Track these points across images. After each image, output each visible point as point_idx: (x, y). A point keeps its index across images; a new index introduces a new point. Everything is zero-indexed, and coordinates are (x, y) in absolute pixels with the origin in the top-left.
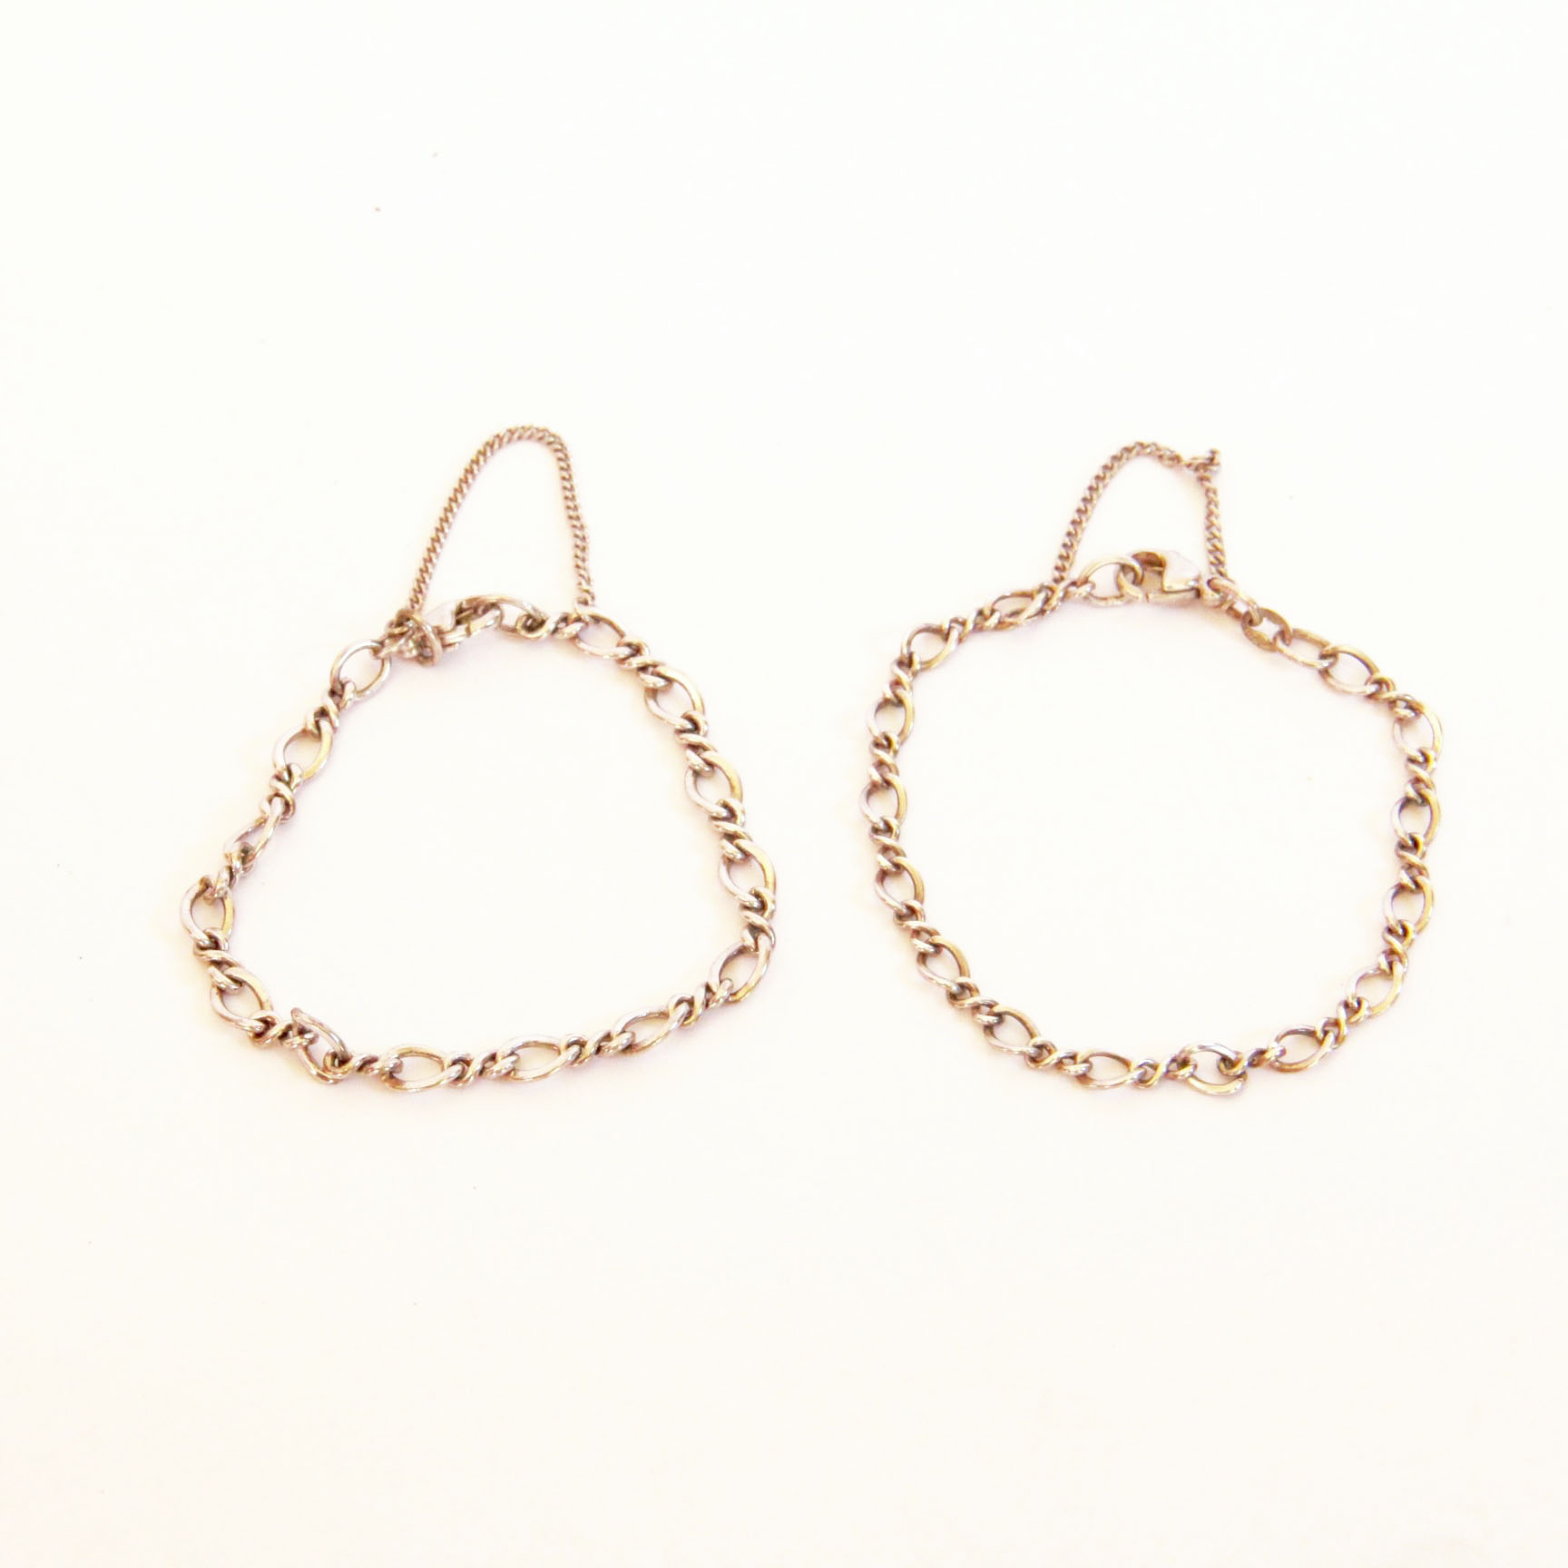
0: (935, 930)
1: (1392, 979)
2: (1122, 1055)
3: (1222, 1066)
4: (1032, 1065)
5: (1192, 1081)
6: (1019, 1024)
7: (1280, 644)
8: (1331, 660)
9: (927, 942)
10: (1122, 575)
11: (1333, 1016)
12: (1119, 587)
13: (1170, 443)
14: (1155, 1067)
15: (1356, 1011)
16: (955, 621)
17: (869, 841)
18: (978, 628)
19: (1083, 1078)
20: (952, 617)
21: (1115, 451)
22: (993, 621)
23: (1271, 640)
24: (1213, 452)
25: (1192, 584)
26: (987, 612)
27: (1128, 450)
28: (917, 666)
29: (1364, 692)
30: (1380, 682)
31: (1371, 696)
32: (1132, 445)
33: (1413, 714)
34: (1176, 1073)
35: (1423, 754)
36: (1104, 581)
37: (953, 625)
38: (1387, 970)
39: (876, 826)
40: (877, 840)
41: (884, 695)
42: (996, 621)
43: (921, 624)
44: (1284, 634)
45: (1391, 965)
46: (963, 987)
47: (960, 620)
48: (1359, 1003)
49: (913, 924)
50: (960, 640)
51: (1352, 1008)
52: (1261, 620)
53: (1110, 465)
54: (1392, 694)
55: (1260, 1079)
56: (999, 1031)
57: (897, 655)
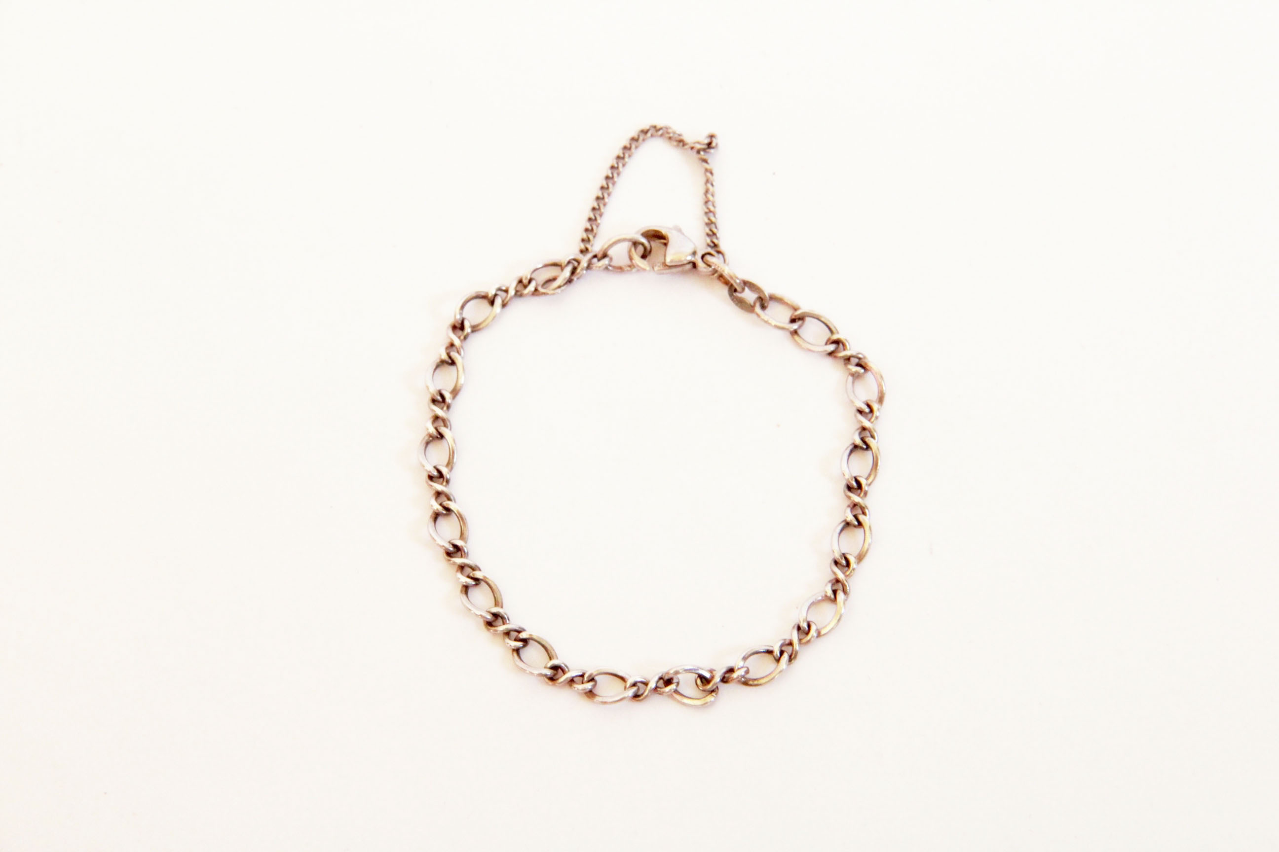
0: (476, 566)
1: (836, 604)
2: (620, 674)
3: (699, 681)
4: (550, 683)
5: (675, 696)
6: (542, 649)
7: (758, 309)
8: (800, 322)
9: (469, 577)
10: (633, 249)
11: (787, 638)
12: (631, 259)
13: (678, 127)
14: (646, 684)
15: (807, 633)
16: (500, 289)
17: (426, 485)
18: (518, 294)
19: (590, 694)
20: (497, 286)
21: (634, 133)
22: (531, 288)
23: (752, 304)
24: (712, 136)
25: (689, 258)
26: (525, 281)
27: (645, 132)
28: (468, 329)
29: (826, 351)
30: (837, 342)
31: (831, 354)
32: (648, 127)
33: (862, 371)
34: (663, 690)
35: (869, 406)
36: (619, 254)
37: (499, 293)
38: (833, 596)
39: (430, 474)
40: (431, 486)
41: (441, 356)
42: (533, 289)
43: (472, 292)
44: (763, 302)
45: (835, 592)
46: (496, 616)
47: (504, 288)
48: (809, 626)
49: (459, 561)
50: (504, 305)
51: (803, 631)
52: (743, 289)
53: (628, 146)
54: (848, 353)
55: (730, 693)
56: (525, 653)
57: (451, 321)
